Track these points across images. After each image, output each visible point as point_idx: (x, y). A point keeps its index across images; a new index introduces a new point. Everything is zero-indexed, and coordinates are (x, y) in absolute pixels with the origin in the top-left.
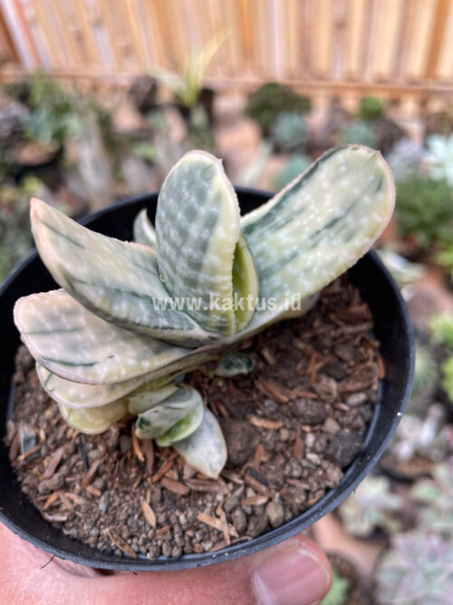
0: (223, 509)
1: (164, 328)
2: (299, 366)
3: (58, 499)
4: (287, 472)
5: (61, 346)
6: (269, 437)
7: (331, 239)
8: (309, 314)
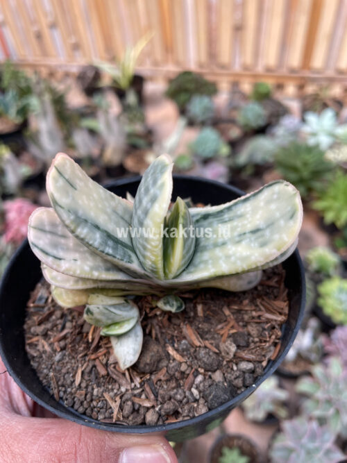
0: (121, 398)
1: (108, 254)
2: (219, 327)
3: (38, 341)
4: (172, 393)
5: (47, 241)
6: (172, 364)
7: (251, 241)
8: (244, 293)
